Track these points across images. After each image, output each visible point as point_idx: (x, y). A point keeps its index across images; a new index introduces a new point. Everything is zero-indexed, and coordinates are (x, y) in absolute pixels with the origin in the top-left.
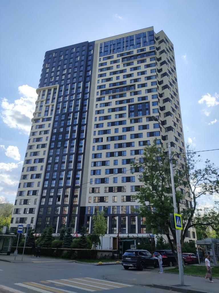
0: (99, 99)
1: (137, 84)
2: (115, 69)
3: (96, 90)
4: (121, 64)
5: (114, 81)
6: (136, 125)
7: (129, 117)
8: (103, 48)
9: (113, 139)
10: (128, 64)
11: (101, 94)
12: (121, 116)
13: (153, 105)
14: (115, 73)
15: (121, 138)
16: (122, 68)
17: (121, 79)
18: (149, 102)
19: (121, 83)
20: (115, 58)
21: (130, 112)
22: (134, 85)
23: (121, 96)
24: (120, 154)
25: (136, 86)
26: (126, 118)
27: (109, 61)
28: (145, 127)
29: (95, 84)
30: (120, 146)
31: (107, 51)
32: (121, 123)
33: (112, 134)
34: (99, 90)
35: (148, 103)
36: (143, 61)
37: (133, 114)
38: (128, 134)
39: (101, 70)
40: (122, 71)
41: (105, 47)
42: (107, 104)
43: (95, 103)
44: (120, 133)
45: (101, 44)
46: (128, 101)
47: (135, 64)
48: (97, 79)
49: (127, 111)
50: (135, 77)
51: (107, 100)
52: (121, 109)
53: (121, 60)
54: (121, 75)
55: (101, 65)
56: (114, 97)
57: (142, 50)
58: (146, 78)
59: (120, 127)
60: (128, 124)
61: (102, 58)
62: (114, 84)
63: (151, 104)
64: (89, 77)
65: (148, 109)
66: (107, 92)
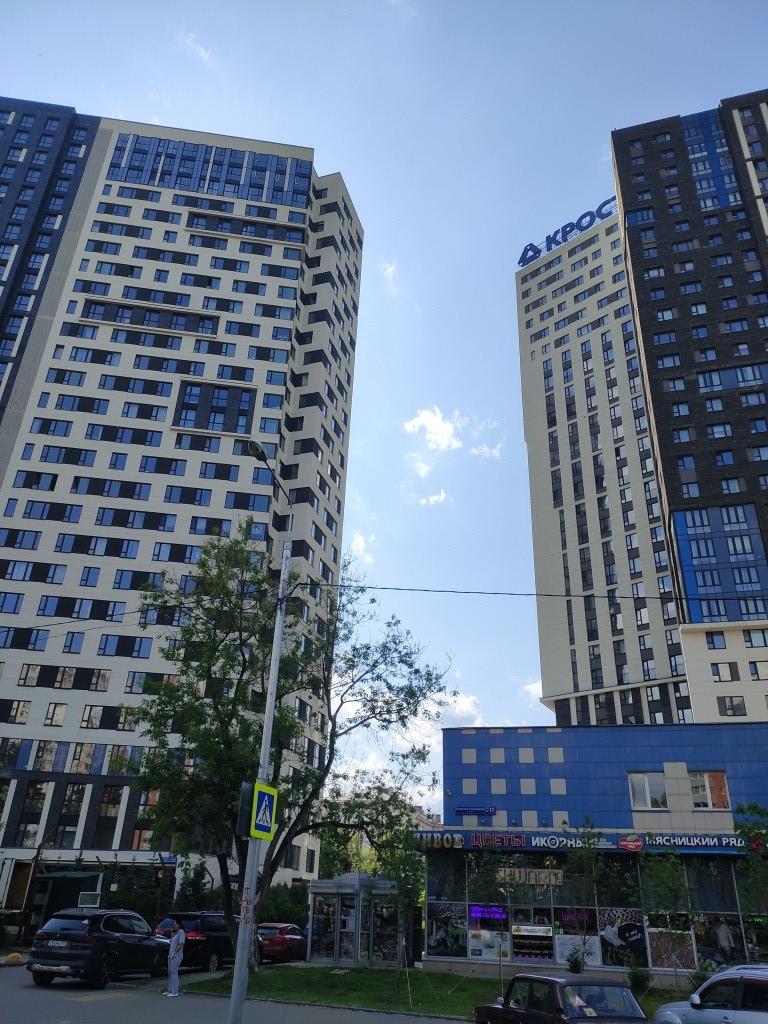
0: (72, 330)
1: (225, 317)
2: (156, 242)
3: (68, 293)
4: (181, 228)
5: (146, 281)
6: (195, 459)
7: (176, 422)
8: (126, 153)
9: (97, 487)
10: (209, 243)
11: (86, 313)
12: (145, 411)
13: (266, 404)
14: (154, 254)
15: (128, 490)
16: (182, 245)
17: (173, 285)
18: (255, 391)
19: (171, 297)
20: (165, 203)
21: (183, 406)
22: (215, 320)
23: (161, 341)
24: (115, 548)
25: (222, 326)
26: (164, 425)
27: (139, 206)
28: (224, 472)
29: (67, 272)
30: (121, 518)
31: (140, 169)
32: (140, 437)
33: (100, 469)
34: (81, 298)
35: (252, 392)
36: (260, 250)
37: (192, 415)
38: (160, 482)
39: (104, 227)
40: (179, 258)
41: (136, 151)
42: (100, 357)
43: (55, 337)
44: (131, 473)
45: (123, 139)
46: (183, 366)
47: (232, 250)
48: (81, 252)
49: (170, 402)
50: (225, 291)
51: (103, 340)
52: (151, 387)
53: (184, 219)
54: (176, 271)
55: (109, 208)
56: (133, 338)
57: (264, 212)
58: (261, 310)
59: (135, 453)
60: (167, 449)
61: (116, 186)
62: (144, 294)
63: (260, 399)
64: (49, 235)
65: (248, 414)
66: (112, 311)
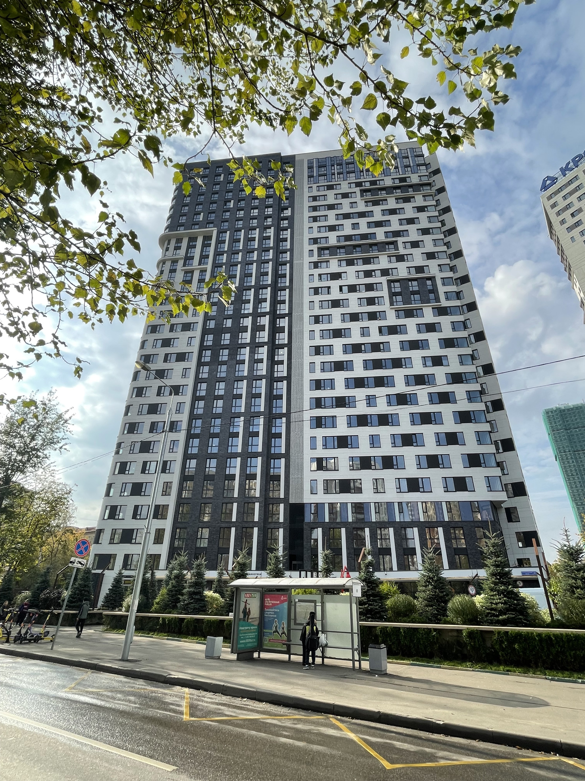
0: (316, 265)
1: (400, 240)
2: (346, 209)
3: (307, 247)
4: (357, 198)
5: (348, 231)
7: (392, 304)
8: (315, 169)
9: (357, 348)
10: (376, 203)
11: (320, 256)
12: (371, 301)
13: (444, 284)
14: (347, 216)
15: (376, 347)
16: (362, 207)
17: (364, 229)
18: (434, 277)
19: (364, 236)
20: (345, 187)
21: (392, 295)
22: (394, 243)
23: (367, 261)
24: (380, 382)
25: (400, 245)
26: (385, 306)
27: (331, 194)
29: (303, 235)
31: (325, 175)
32: (373, 316)
33: (356, 338)
34: (315, 247)
35: (432, 279)
36: (408, 200)
37: (399, 298)
38: (394, 340)
39: (315, 209)
40: (362, 215)
41: (320, 167)
42: (336, 276)
43: (307, 271)
44: (375, 337)
45: (310, 162)
46: (385, 272)
47: (392, 204)
48: (307, 224)
49: (385, 293)
50: (395, 226)
51: (334, 267)
52: (370, 287)
53: (358, 194)
54: (363, 222)
55: (315, 198)
56: (350, 263)
57: (403, 180)
59: (374, 325)
60: (392, 320)
61: (314, 186)
62: (348, 238)
63: (439, 282)
64: (286, 219)
65: (434, 291)
66: (333, 250)
